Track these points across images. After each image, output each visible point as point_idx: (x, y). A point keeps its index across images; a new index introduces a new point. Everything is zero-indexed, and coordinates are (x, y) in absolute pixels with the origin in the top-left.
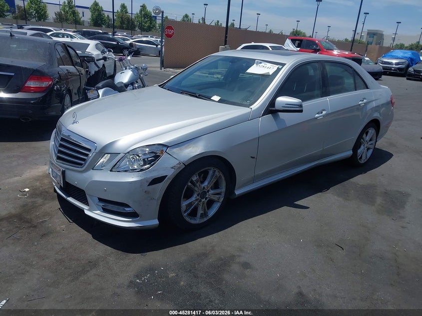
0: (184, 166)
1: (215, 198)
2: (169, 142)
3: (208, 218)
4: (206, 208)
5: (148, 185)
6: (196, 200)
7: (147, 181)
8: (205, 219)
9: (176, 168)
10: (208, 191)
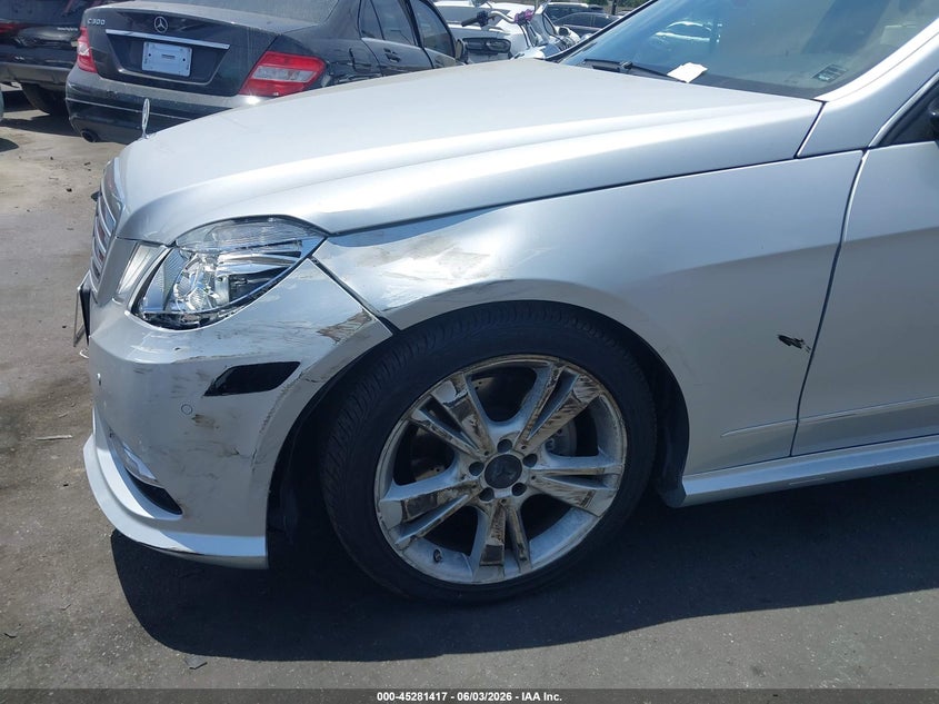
0: (389, 334)
1: (569, 493)
2: (332, 218)
3: (526, 570)
4: (517, 527)
5: (208, 393)
6: (462, 488)
7: (201, 375)
8: (511, 572)
9: (343, 336)
10: (531, 460)
